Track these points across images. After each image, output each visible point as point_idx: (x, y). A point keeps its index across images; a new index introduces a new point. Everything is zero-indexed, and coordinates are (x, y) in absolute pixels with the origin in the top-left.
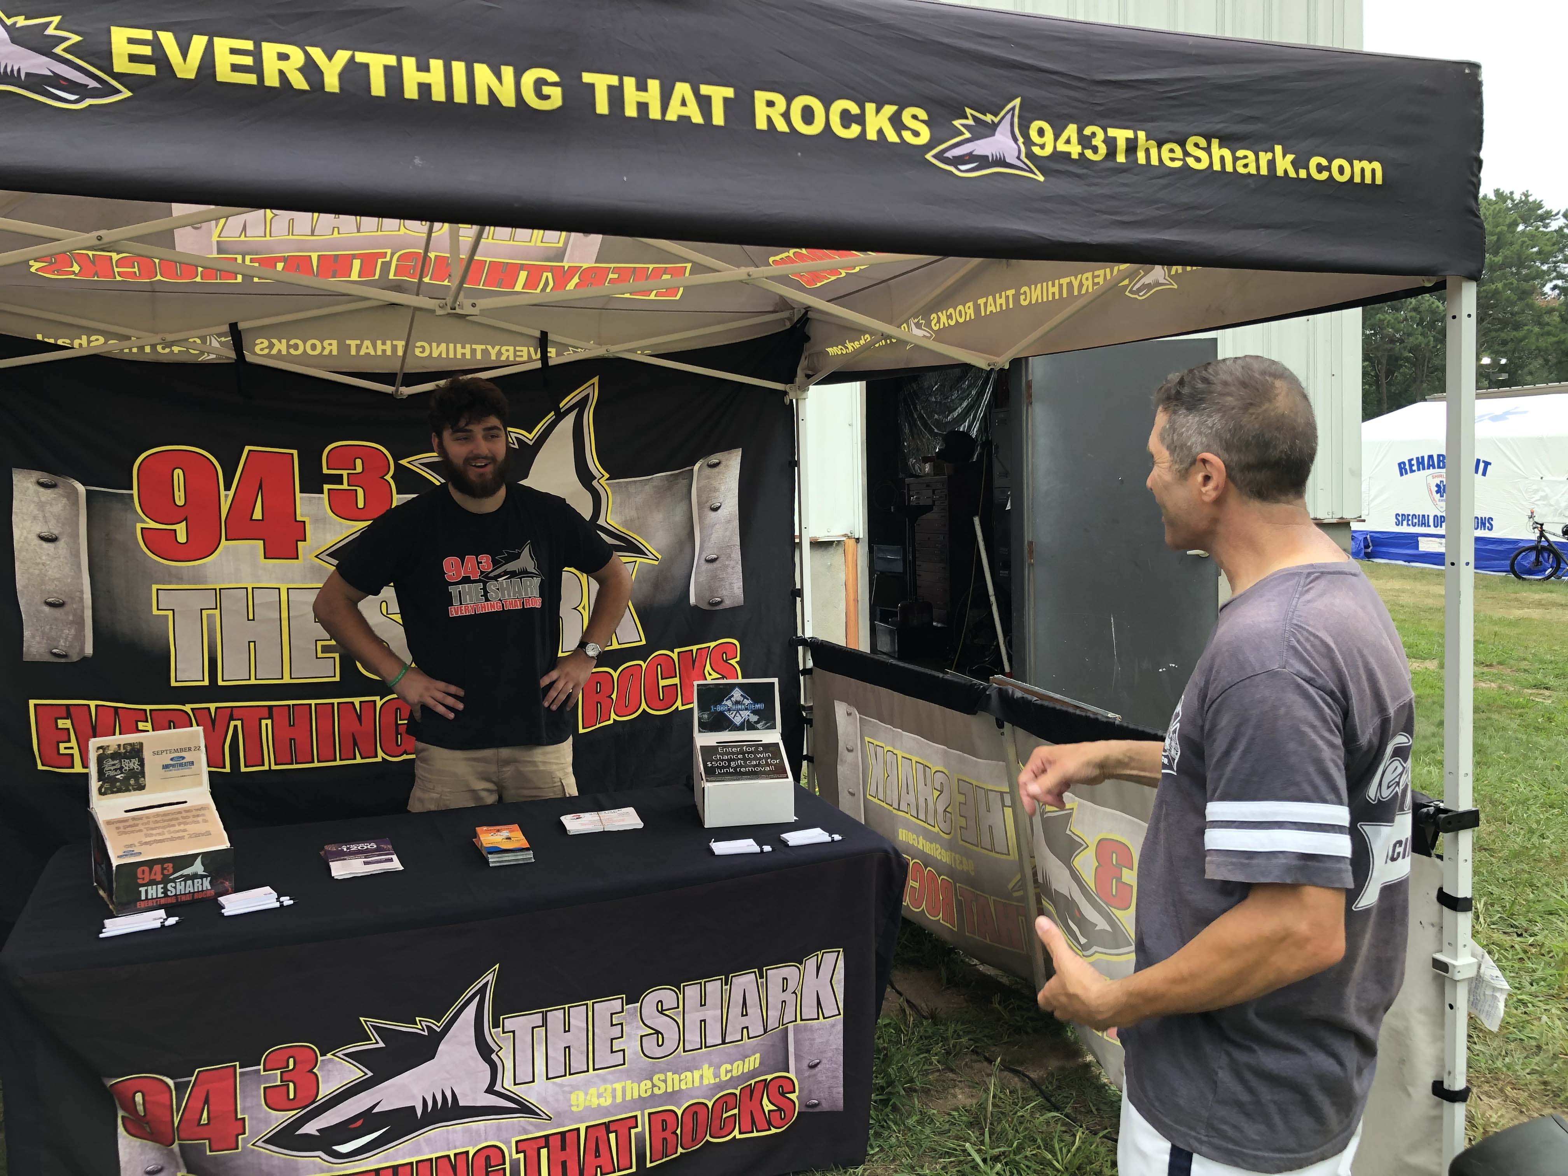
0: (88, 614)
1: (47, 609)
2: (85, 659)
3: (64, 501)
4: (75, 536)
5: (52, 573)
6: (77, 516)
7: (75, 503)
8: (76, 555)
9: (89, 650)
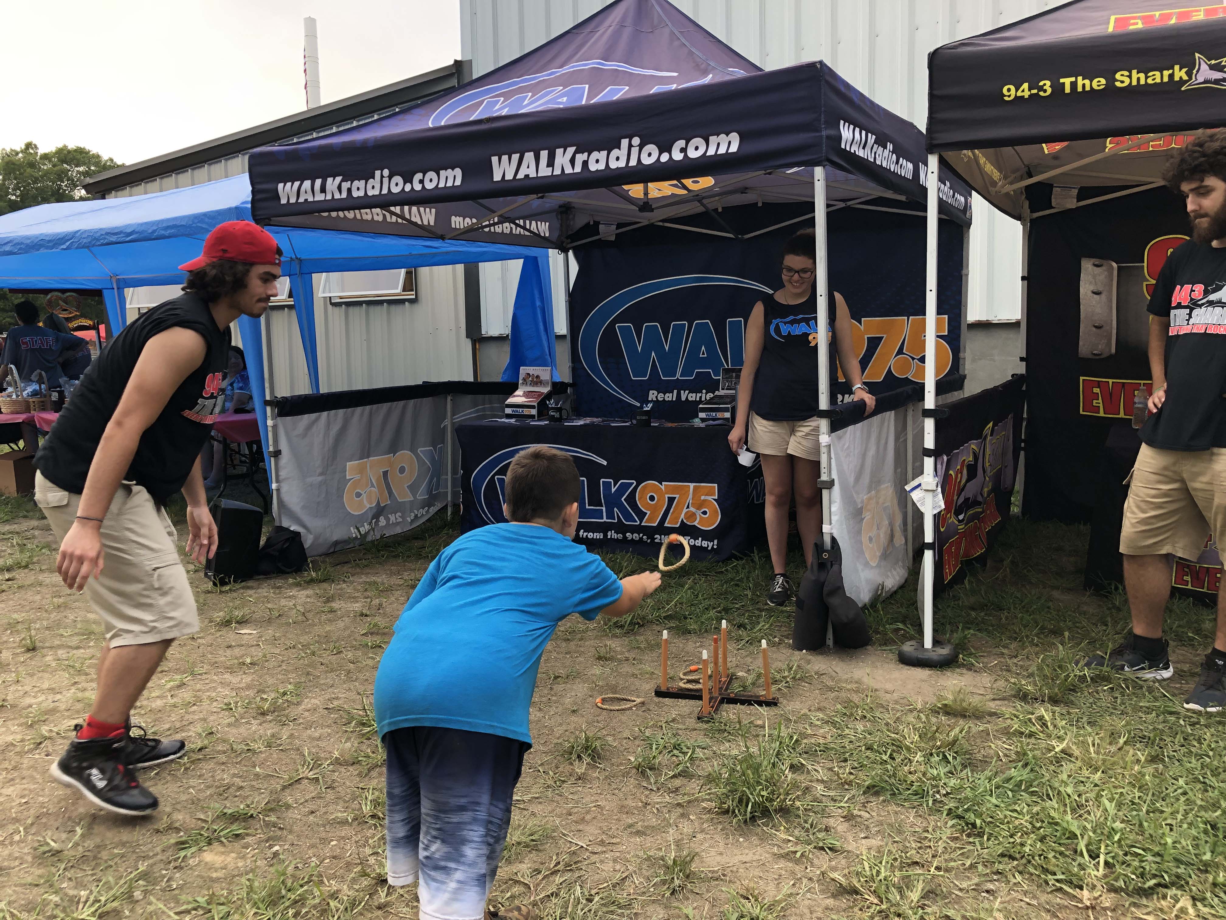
0: (1114, 332)
1: (1094, 329)
2: (1111, 356)
3: (1106, 273)
4: (1110, 291)
5: (1098, 310)
6: (1112, 280)
7: (1111, 274)
8: (1110, 301)
9: (1113, 351)
